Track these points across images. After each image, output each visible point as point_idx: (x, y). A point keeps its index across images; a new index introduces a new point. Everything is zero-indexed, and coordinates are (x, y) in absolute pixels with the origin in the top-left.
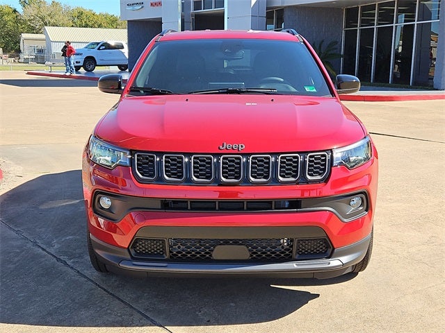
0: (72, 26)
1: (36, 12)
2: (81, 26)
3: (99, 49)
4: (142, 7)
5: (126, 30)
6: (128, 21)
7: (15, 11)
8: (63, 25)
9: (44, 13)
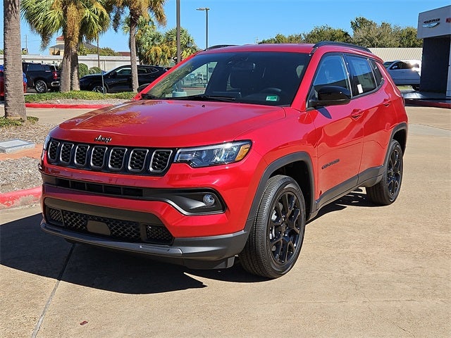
0: (400, 47)
1: (365, 34)
2: (408, 46)
3: (391, 69)
4: (438, 24)
5: (422, 49)
6: (425, 39)
7: (346, 34)
8: (391, 46)
9: (373, 34)
